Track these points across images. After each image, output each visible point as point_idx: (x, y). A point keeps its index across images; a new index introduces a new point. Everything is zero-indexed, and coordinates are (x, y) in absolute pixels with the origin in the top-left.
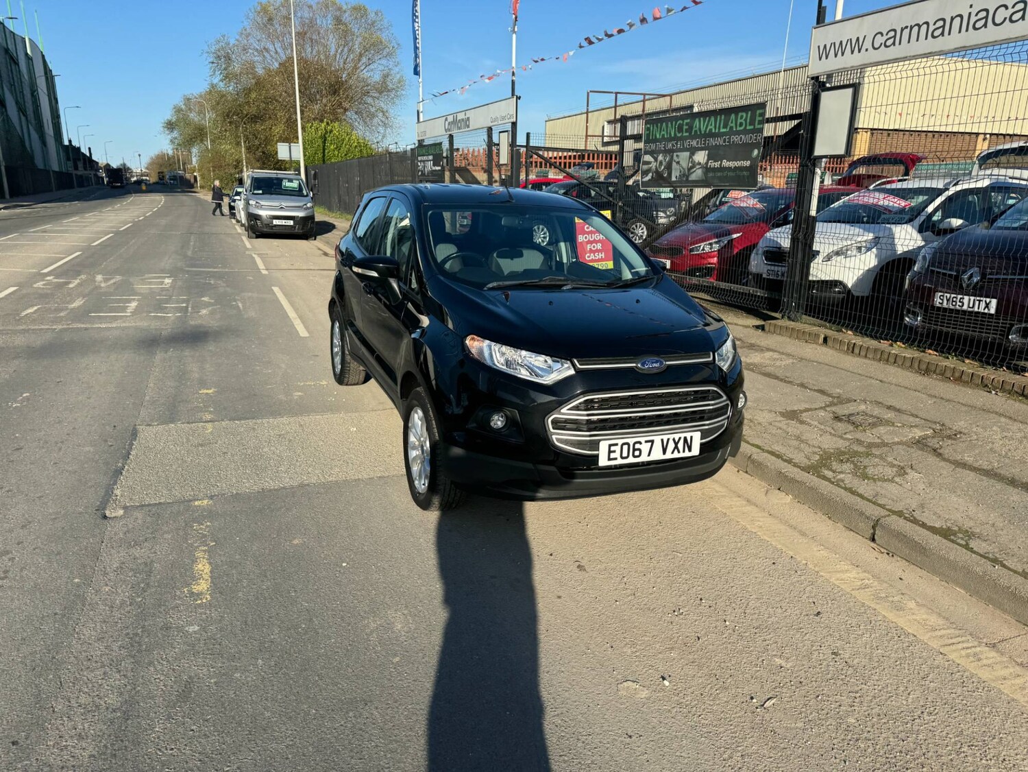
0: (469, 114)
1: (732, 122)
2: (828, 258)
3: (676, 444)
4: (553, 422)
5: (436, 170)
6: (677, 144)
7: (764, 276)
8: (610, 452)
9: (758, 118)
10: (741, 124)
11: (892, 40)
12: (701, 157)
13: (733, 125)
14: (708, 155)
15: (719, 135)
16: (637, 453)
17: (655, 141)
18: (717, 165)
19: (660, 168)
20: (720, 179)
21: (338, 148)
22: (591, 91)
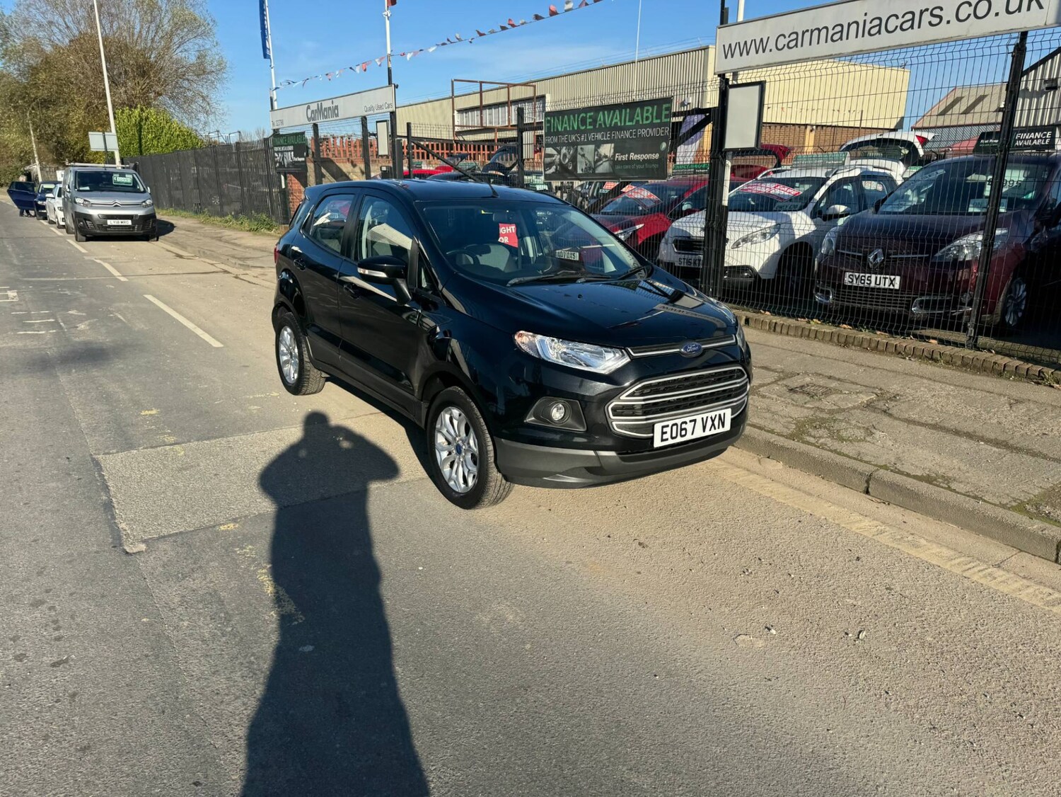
0: (336, 102)
1: (638, 116)
2: (737, 245)
3: (713, 421)
4: (613, 409)
5: (298, 162)
6: (580, 137)
7: (677, 264)
8: (663, 433)
9: (664, 113)
10: (647, 118)
11: (794, 42)
12: (607, 150)
13: (639, 118)
14: (615, 148)
15: (627, 128)
16: (683, 433)
17: (557, 133)
18: (625, 157)
19: (564, 160)
20: (628, 170)
21: (157, 137)
22: (455, 80)
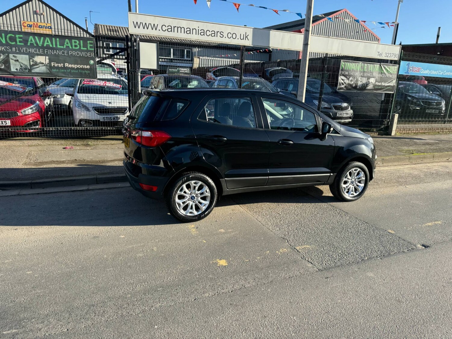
1: (67, 43)
6: (10, 48)
9: (89, 45)
10: (76, 46)
11: (170, 30)
12: (42, 59)
13: (69, 45)
14: (49, 59)
18: (60, 65)
